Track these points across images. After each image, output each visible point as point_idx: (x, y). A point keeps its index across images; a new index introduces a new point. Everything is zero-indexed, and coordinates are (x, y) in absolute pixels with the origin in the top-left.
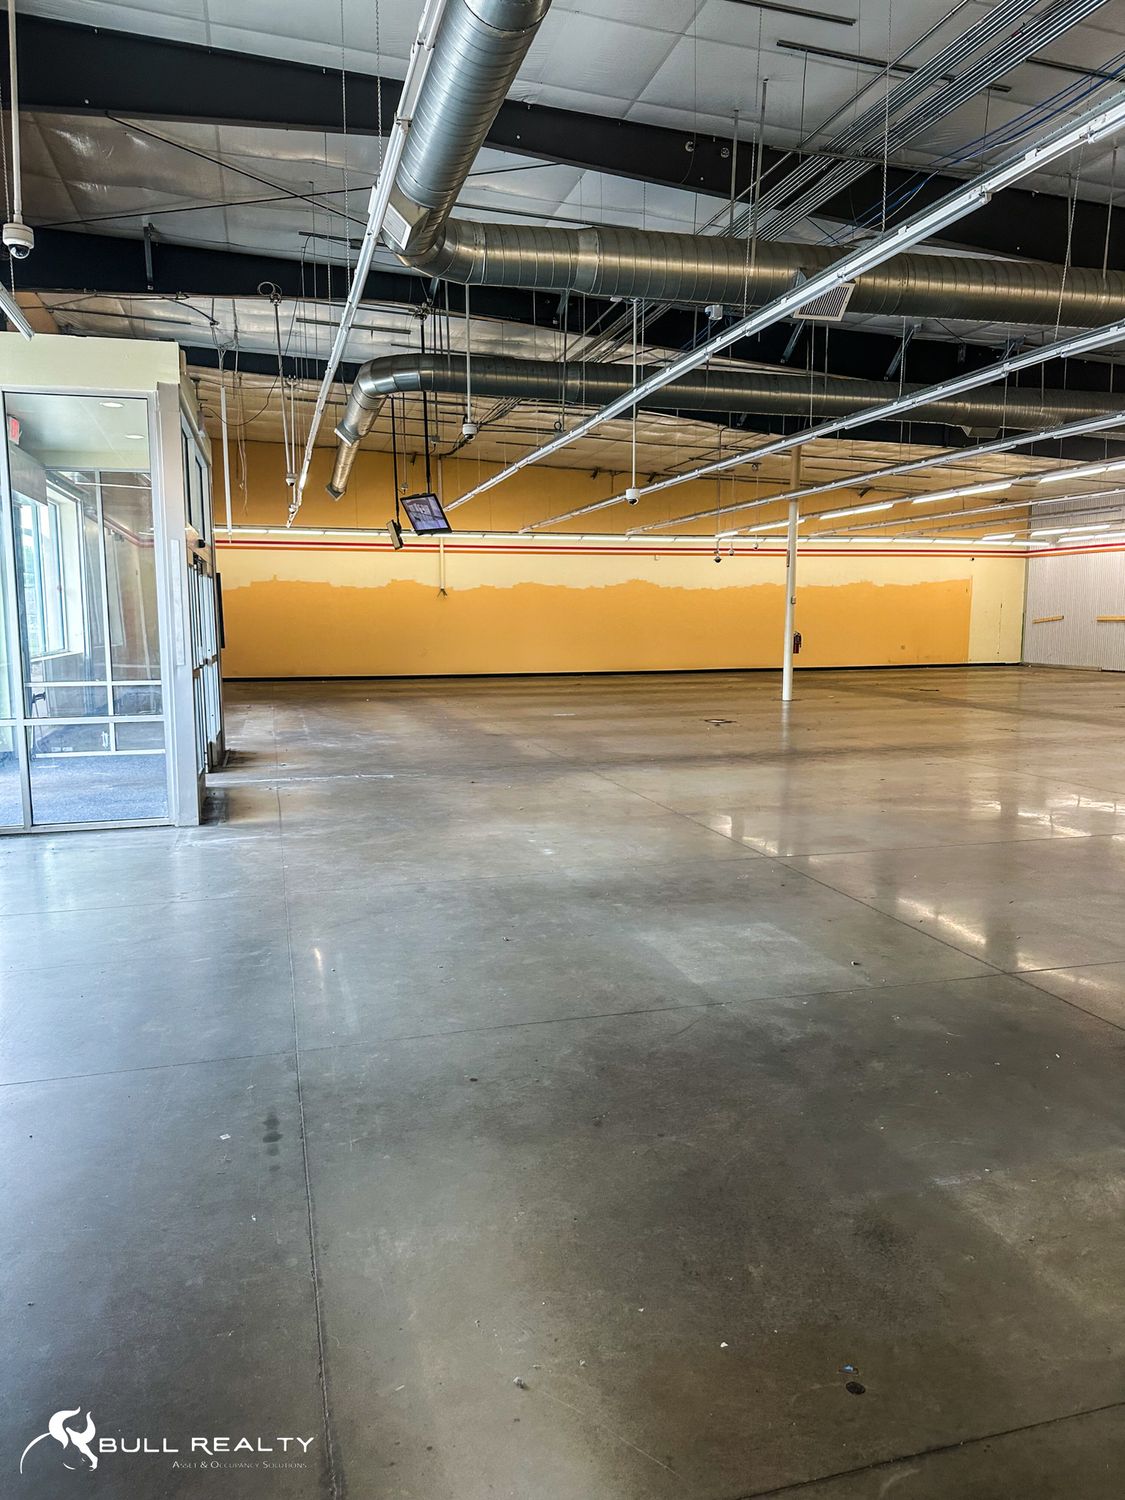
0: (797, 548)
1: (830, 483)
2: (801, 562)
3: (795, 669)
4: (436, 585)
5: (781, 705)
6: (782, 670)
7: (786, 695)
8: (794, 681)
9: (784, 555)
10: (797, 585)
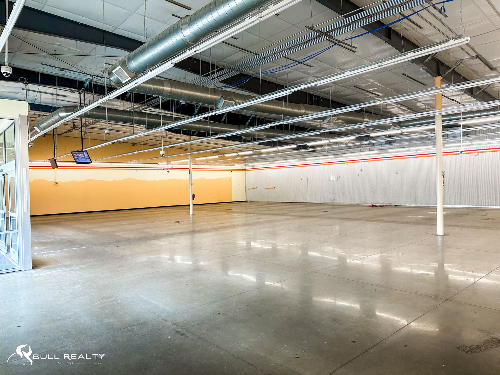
0: (192, 168)
1: (205, 150)
2: (193, 172)
3: (193, 205)
4: (54, 181)
5: (190, 216)
6: (189, 205)
7: (191, 213)
8: (194, 210)
9: (188, 170)
10: (192, 179)
